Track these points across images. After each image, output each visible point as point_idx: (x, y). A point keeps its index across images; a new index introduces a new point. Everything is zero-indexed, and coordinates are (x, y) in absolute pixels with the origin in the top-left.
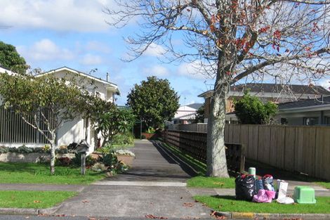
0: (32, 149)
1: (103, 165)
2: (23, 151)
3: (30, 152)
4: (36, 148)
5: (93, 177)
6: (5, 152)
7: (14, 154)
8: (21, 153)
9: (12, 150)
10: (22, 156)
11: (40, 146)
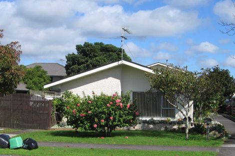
0: (159, 121)
1: (217, 133)
2: (152, 122)
3: (158, 123)
4: (161, 121)
5: (217, 141)
6: (140, 123)
7: (146, 124)
8: (151, 124)
9: (145, 122)
10: (151, 126)
11: (163, 119)
